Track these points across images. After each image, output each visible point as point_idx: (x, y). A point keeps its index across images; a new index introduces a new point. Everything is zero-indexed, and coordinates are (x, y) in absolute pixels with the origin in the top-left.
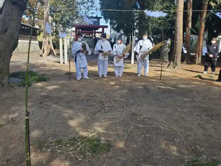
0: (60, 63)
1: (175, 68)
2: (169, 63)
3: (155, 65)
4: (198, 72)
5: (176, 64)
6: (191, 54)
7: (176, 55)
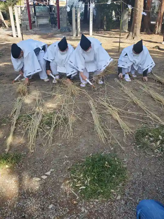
0: (13, 36)
1: (134, 38)
2: (128, 34)
3: (114, 36)
4: (157, 43)
5: (135, 34)
6: (152, 22)
7: (135, 25)
